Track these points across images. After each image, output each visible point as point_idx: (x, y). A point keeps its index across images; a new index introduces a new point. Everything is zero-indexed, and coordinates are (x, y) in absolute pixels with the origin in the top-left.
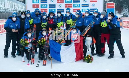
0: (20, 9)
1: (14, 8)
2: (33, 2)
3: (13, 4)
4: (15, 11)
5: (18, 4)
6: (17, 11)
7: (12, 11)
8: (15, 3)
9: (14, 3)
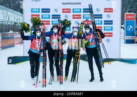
0: (16, 21)
1: (9, 19)
2: (32, 12)
3: (7, 14)
4: (9, 23)
5: (14, 14)
6: (12, 23)
7: (6, 23)
8: (10, 13)
9: (8, 12)
